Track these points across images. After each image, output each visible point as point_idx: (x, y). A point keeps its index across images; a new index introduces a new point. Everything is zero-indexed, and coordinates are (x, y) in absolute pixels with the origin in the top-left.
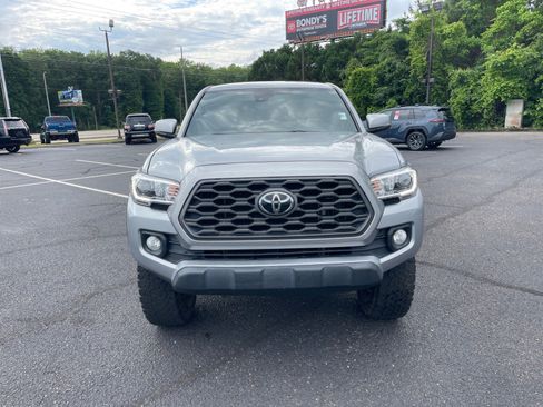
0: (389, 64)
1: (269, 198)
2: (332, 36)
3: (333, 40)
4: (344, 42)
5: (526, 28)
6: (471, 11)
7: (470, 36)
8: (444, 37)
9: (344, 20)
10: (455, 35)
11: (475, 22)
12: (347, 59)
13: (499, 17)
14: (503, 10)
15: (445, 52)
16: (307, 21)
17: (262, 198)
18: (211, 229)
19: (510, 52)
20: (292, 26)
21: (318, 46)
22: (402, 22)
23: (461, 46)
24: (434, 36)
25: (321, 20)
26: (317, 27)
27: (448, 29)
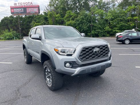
0: (44, 23)
1: (96, 50)
2: (25, 14)
3: (26, 15)
4: (30, 16)
5: (73, 17)
6: (61, 12)
7: (61, 18)
8: (56, 17)
9: (28, 10)
10: (58, 17)
11: (62, 15)
12: (31, 21)
13: (67, 14)
14: (67, 12)
15: (57, 21)
16: (17, 9)
17: (95, 50)
18: (85, 59)
19: (70, 22)
20: (12, 10)
21: (22, 17)
22: (45, 13)
23: (60, 20)
24: (54, 17)
25: (22, 10)
26: (21, 11)
27: (57, 16)
